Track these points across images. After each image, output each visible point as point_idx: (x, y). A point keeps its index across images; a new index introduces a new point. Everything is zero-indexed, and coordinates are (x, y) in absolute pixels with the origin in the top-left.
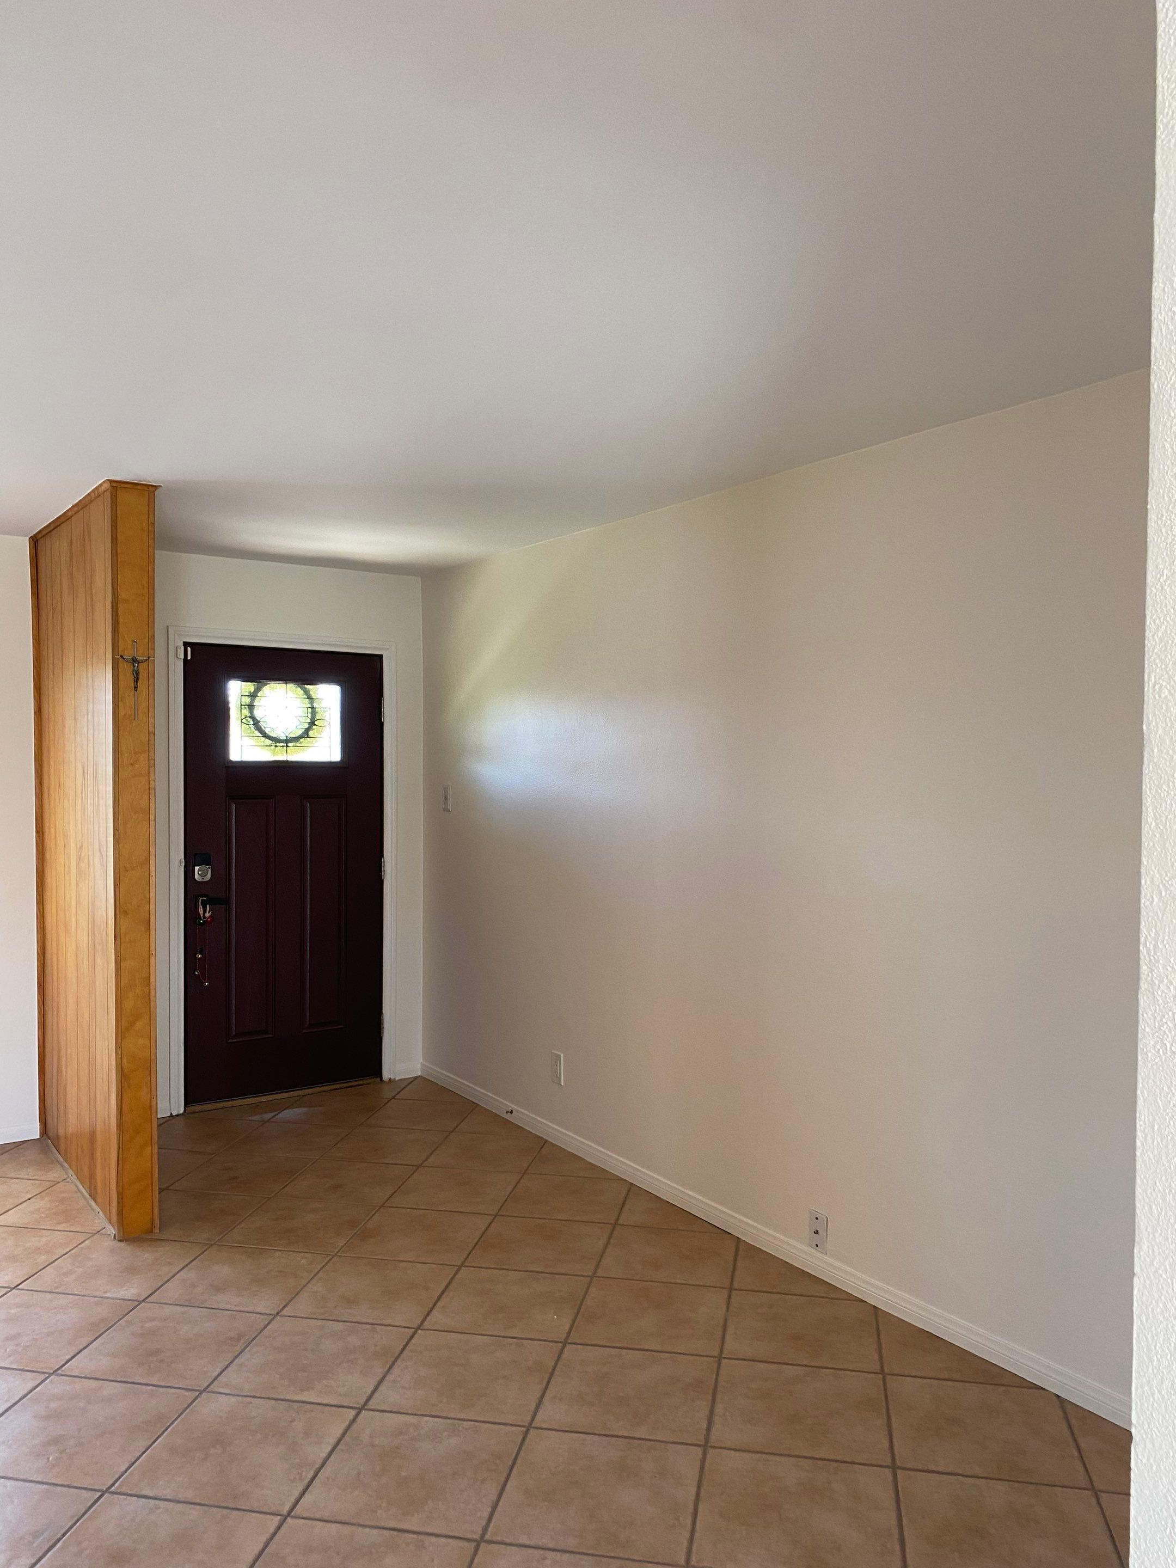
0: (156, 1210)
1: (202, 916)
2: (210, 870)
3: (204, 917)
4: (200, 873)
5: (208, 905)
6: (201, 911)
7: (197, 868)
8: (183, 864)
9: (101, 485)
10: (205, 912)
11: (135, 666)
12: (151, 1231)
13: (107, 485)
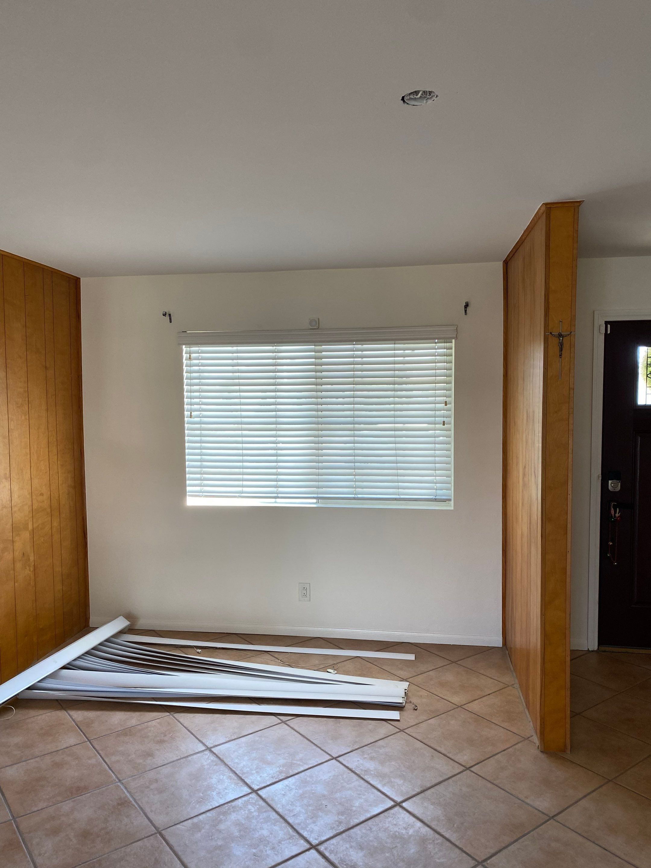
0: (568, 736)
1: (613, 515)
2: (620, 484)
3: (615, 516)
4: (612, 485)
5: (618, 509)
6: (613, 512)
7: (610, 482)
8: (601, 478)
9: (540, 209)
10: (615, 512)
11: (560, 340)
12: (564, 751)
13: (544, 208)
